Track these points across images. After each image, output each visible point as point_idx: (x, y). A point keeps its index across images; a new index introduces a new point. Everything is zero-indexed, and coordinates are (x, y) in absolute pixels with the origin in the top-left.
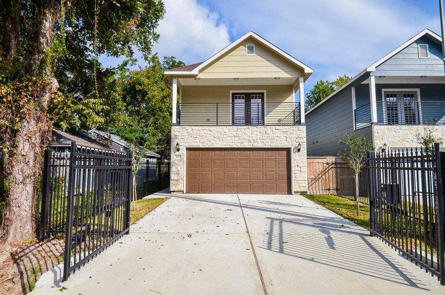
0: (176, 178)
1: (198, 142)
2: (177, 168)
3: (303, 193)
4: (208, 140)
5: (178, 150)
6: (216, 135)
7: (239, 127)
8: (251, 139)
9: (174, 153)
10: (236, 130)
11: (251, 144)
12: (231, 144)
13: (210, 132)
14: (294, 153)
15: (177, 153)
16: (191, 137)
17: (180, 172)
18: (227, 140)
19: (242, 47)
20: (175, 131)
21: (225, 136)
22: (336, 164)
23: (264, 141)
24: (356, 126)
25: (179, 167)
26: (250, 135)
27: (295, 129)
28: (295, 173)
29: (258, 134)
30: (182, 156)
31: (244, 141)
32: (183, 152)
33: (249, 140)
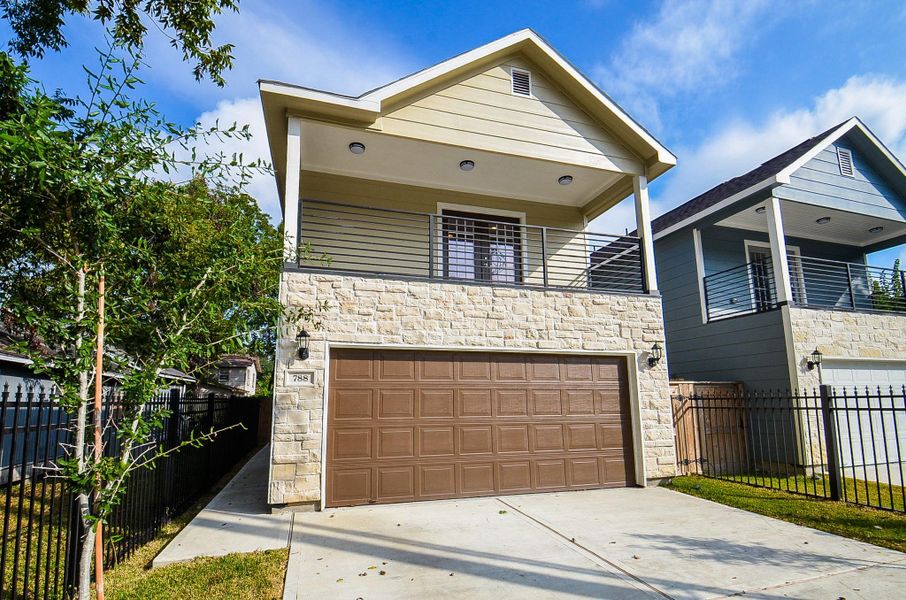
0: (292, 456)
1: (375, 329)
2: (297, 419)
3: (667, 482)
4: (405, 325)
5: (302, 354)
6: (432, 311)
7: (499, 291)
8: (533, 327)
9: (289, 363)
10: (489, 297)
11: (533, 342)
12: (477, 340)
13: (410, 300)
14: (641, 370)
15: (298, 365)
16: (350, 311)
17: (310, 433)
18: (465, 327)
19: (498, 71)
20: (294, 289)
21: (460, 315)
22: (696, 398)
23: (568, 334)
24: (708, 314)
25: (306, 415)
26: (531, 316)
27: (638, 304)
28: (647, 428)
29: (551, 313)
30: (318, 375)
31: (512, 332)
32: (319, 361)
33: (528, 330)
